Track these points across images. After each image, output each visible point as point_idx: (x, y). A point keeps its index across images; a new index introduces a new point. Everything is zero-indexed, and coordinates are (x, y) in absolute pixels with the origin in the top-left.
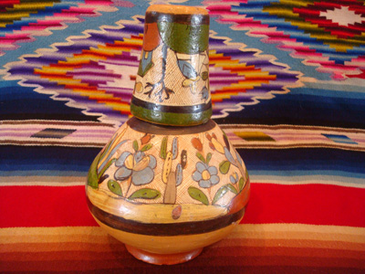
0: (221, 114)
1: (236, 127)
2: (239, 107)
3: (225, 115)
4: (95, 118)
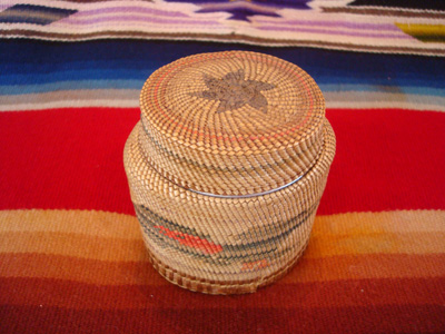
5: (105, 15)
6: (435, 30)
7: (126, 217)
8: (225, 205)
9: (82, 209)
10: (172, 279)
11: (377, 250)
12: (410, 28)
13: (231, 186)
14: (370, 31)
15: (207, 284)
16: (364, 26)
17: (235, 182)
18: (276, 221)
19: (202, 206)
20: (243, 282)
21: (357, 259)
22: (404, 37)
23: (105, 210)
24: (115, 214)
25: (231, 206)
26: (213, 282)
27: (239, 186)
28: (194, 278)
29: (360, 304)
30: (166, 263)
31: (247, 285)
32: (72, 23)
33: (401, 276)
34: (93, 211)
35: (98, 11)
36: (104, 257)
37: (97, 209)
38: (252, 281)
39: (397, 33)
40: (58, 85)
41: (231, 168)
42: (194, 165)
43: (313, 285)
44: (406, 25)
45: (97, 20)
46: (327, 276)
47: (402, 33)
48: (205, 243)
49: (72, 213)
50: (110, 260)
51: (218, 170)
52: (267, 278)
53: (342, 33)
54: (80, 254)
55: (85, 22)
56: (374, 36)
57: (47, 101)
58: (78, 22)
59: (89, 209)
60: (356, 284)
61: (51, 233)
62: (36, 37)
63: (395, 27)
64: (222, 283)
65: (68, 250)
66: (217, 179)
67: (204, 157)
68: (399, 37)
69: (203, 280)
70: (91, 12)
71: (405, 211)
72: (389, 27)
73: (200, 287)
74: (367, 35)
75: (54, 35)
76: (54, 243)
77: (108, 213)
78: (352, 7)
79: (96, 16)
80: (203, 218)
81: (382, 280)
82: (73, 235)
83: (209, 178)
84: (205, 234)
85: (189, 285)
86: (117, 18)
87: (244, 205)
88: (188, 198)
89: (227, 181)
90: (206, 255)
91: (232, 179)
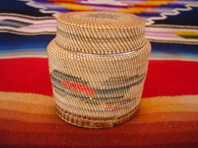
0: (160, 16)
1: (175, 28)
2: (175, 12)
3: (164, 18)
4: (50, 15)
5: (45, 25)
6: (191, 34)
7: (46, 96)
8: (97, 60)
9: (25, 92)
10: (68, 119)
11: (176, 110)
12: (180, 33)
13: (100, 48)
14: (162, 35)
15: (87, 120)
16: (159, 33)
17: (102, 46)
18: (123, 75)
19: (85, 61)
20: (106, 119)
21: (165, 114)
22: (177, 37)
23: (36, 93)
24: (41, 95)
25: (100, 60)
26: (90, 118)
27: (104, 48)
28: (80, 117)
29: (170, 131)
30: (65, 109)
31: (108, 121)
32: (30, 28)
33: (190, 120)
34: (30, 94)
35: (42, 24)
36: (33, 111)
37: (32, 93)
38: (111, 118)
39: (174, 35)
40: (21, 50)
41: (100, 37)
42: (81, 38)
43: (143, 125)
44: (178, 32)
45: (41, 27)
46: (151, 121)
47: (176, 36)
48: (86, 88)
49: (20, 94)
50: (36, 113)
51: (93, 39)
52: (119, 118)
53: (150, 35)
54: (21, 110)
55: (35, 28)
56: (164, 36)
57: (15, 55)
58: (33, 28)
59: (28, 92)
60: (167, 123)
61: (7, 101)
62: (13, 33)
63: (173, 33)
64: (95, 119)
65: (15, 108)
66: (93, 44)
67: (86, 31)
68: (175, 37)
69: (85, 118)
70: (39, 24)
71: (187, 96)
72: (170, 33)
73: (83, 123)
74: (161, 36)
75: (21, 32)
76: (8, 105)
77: (38, 95)
78: (154, 25)
79: (41, 26)
80: (85, 69)
81: (180, 122)
82: (18, 102)
83: (89, 44)
84: (86, 81)
85: (77, 122)
86: (50, 27)
87: (107, 60)
88: (78, 57)
89: (98, 46)
90: (87, 97)
91: (101, 44)
